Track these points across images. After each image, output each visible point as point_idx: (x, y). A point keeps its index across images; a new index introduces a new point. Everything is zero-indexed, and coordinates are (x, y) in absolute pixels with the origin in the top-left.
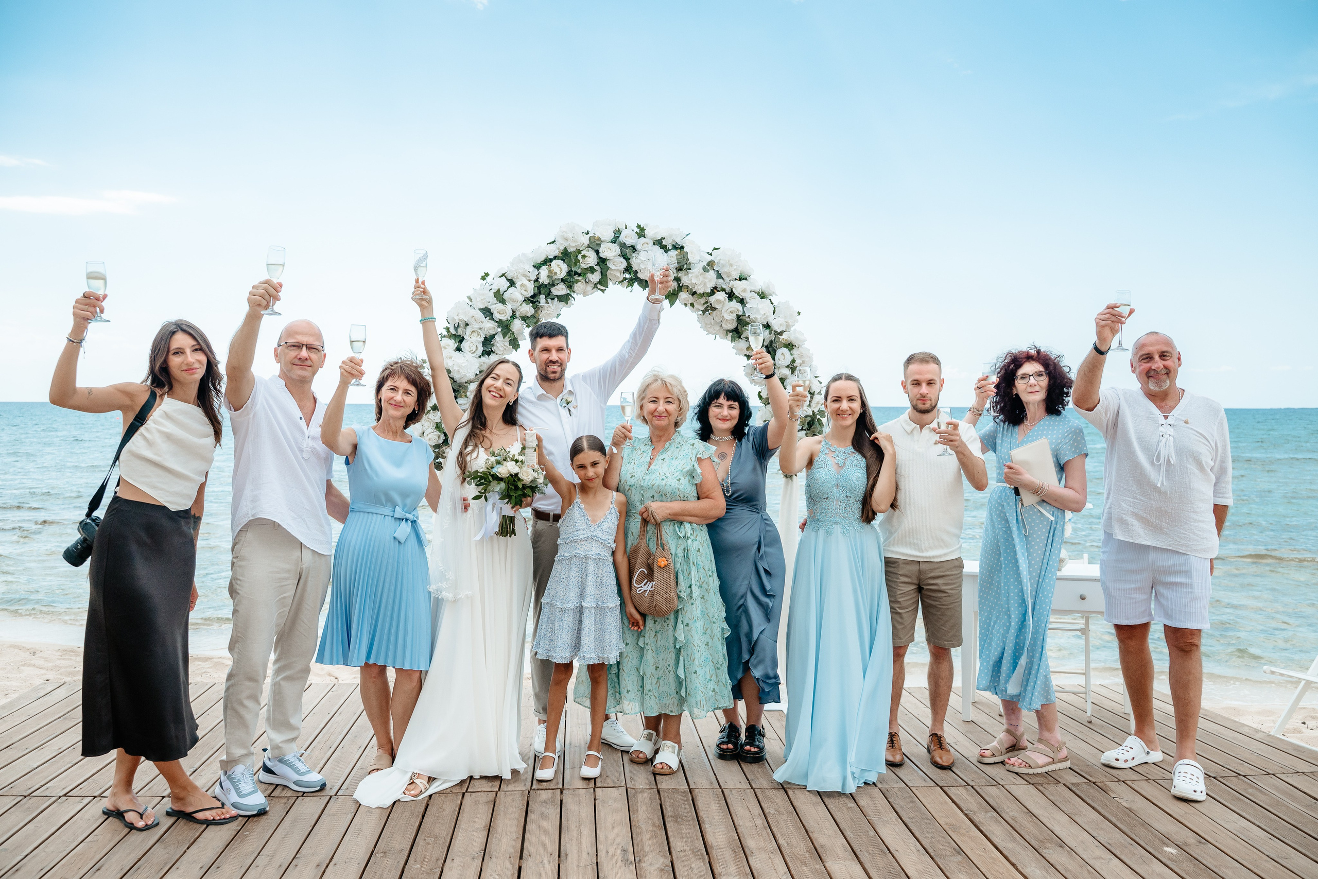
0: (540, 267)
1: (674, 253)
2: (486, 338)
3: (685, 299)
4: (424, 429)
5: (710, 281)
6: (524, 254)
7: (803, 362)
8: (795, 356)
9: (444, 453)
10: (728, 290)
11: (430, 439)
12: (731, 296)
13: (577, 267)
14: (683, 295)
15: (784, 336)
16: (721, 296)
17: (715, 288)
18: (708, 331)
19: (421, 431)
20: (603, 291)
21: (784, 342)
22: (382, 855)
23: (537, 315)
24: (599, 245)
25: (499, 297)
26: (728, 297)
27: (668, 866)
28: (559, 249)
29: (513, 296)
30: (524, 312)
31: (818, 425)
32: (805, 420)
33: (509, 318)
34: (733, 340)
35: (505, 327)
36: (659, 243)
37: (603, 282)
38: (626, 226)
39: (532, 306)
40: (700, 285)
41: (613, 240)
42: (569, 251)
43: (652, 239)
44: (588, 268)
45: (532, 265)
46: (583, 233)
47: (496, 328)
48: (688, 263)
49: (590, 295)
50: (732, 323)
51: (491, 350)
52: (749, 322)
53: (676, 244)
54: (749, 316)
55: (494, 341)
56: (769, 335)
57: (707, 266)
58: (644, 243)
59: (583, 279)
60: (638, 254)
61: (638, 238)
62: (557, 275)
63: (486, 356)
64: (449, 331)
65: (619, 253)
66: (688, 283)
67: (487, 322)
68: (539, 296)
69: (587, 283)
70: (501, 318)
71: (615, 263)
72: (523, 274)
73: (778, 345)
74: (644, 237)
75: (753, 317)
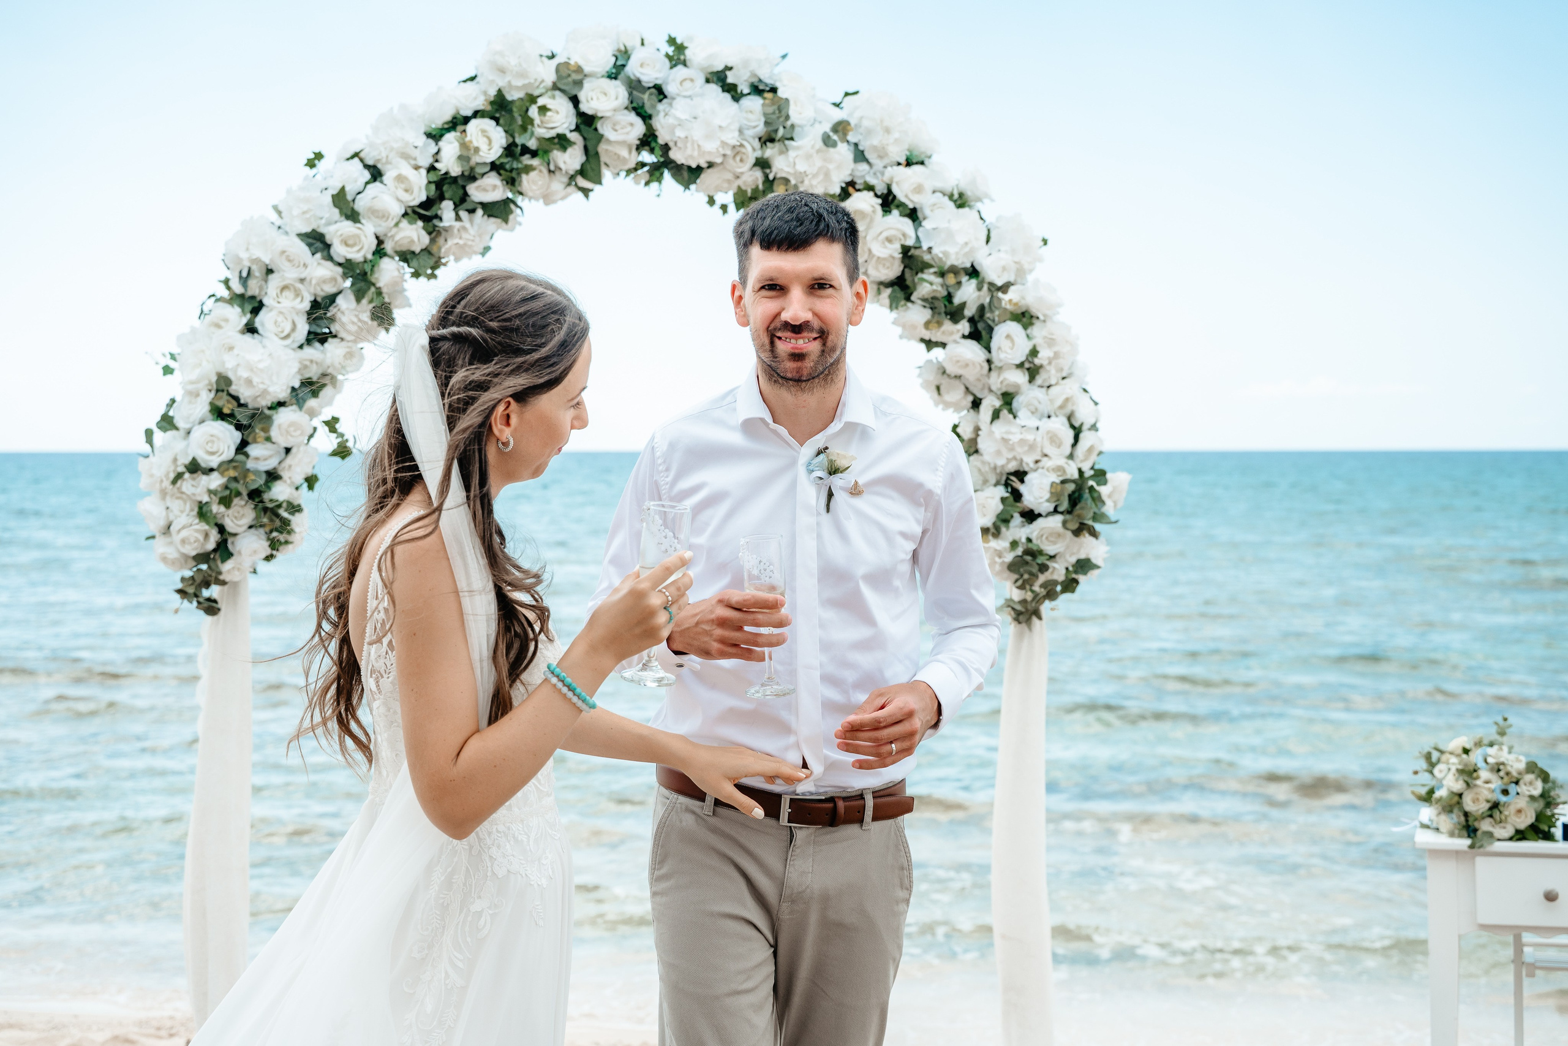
0: (441, 136)
1: (754, 104)
2: (315, 305)
4: (171, 517)
5: (839, 167)
6: (404, 107)
7: (1057, 355)
8: (1039, 340)
9: (220, 573)
10: (881, 189)
11: (183, 541)
12: (888, 201)
13: (528, 135)
16: (864, 201)
17: (852, 183)
19: (163, 523)
20: (586, 192)
21: (1008, 307)
23: (434, 250)
24: (579, 84)
25: (345, 206)
26: (883, 205)
28: (485, 93)
29: (378, 205)
30: (406, 241)
31: (1090, 501)
32: (1062, 491)
33: (370, 256)
34: (893, 305)
35: (360, 276)
36: (720, 78)
37: (589, 172)
38: (642, 40)
39: (424, 228)
40: (815, 176)
41: (612, 73)
42: (509, 98)
43: (702, 69)
44: (554, 138)
45: (423, 130)
46: (541, 56)
47: (340, 279)
48: (789, 123)
49: (560, 203)
50: (892, 265)
51: (327, 331)
52: (932, 263)
53: (760, 81)
54: (930, 248)
55: (335, 310)
56: (977, 293)
57: (831, 134)
58: (685, 80)
59: (541, 164)
60: (671, 105)
61: (671, 68)
62: (481, 153)
63: (317, 345)
64: (229, 288)
65: (626, 102)
66: (788, 173)
67: (315, 264)
68: (440, 203)
69: (552, 174)
70: (349, 256)
71: (617, 127)
72: (403, 153)
73: (998, 316)
74: (685, 66)
75: (940, 252)
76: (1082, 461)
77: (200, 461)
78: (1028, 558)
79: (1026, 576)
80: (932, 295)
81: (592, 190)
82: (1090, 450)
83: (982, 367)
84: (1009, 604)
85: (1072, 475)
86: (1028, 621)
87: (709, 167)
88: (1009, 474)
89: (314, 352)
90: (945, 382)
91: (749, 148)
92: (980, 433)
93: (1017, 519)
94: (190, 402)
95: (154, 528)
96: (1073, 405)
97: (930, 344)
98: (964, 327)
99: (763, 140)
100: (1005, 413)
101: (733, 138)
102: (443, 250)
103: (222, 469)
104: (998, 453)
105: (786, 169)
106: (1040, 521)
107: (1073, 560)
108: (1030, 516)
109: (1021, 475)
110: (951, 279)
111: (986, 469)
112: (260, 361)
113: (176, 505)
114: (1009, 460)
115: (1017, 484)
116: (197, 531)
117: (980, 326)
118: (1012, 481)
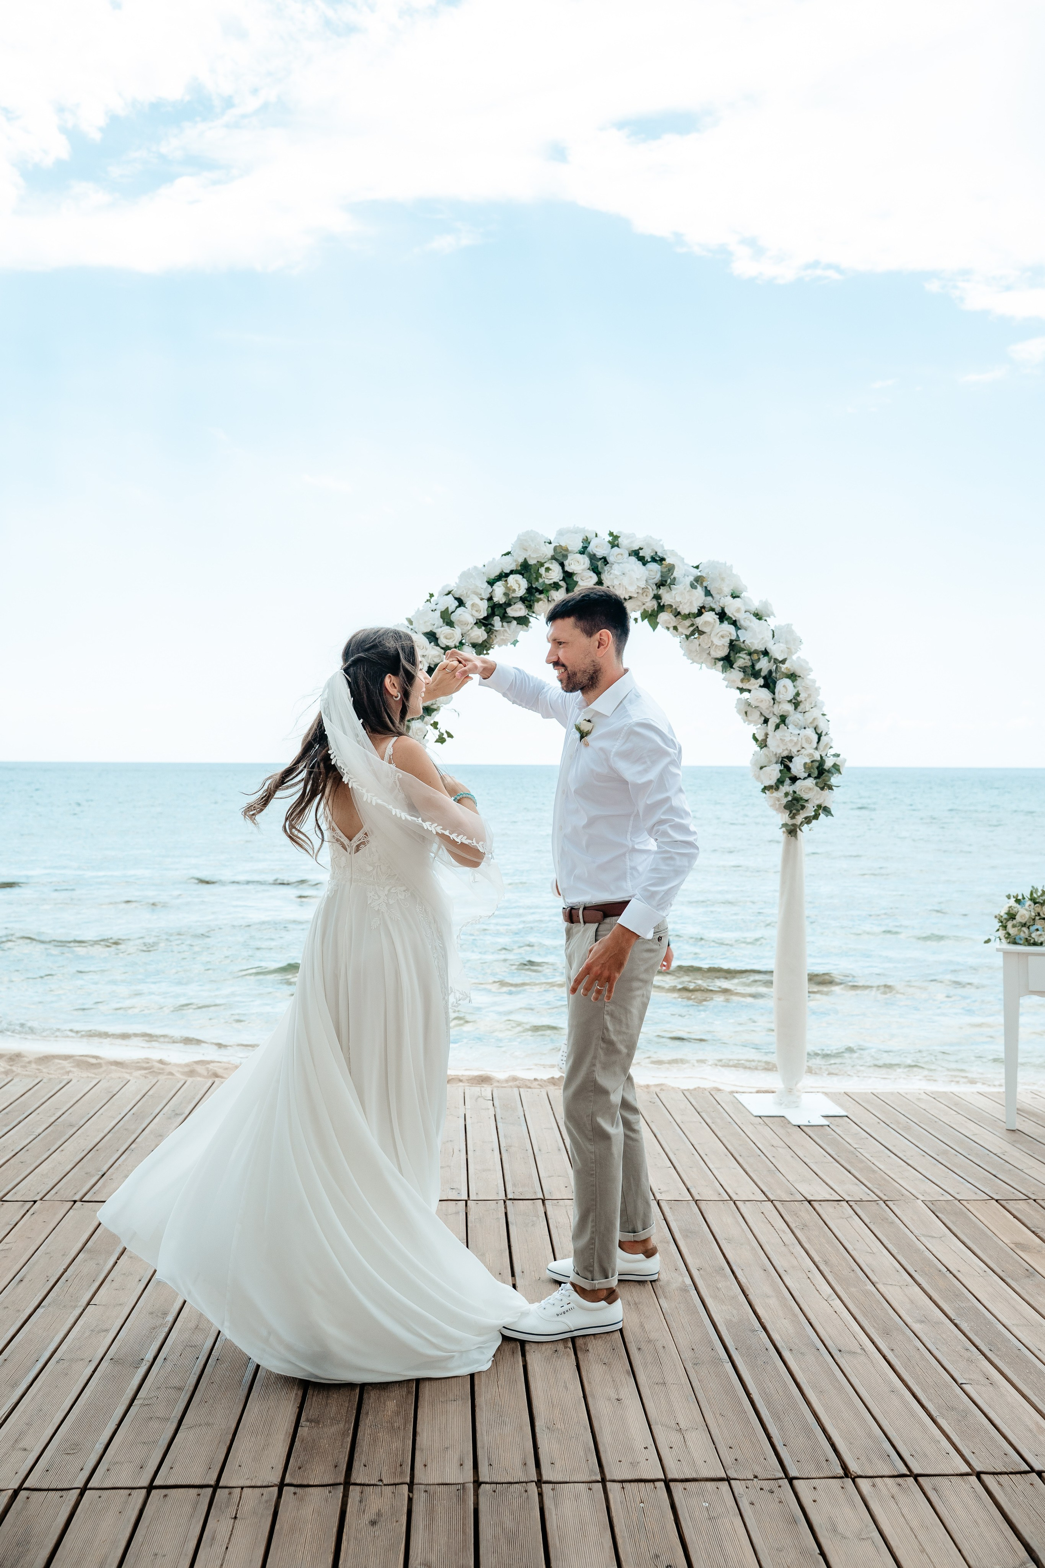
0: (494, 583)
1: (654, 566)
2: (429, 668)
3: (666, 621)
5: (698, 599)
6: (475, 568)
7: (809, 696)
8: (800, 689)
10: (718, 610)
12: (722, 616)
13: (539, 582)
14: (664, 617)
15: (787, 665)
16: (709, 617)
17: (703, 607)
18: (692, 659)
21: (785, 671)
23: (490, 641)
24: (565, 556)
25: (447, 618)
26: (719, 619)
28: (517, 561)
29: (462, 618)
30: (475, 637)
32: (812, 766)
33: (458, 644)
34: (724, 669)
36: (636, 554)
38: (596, 534)
39: (485, 630)
40: (685, 604)
41: (581, 551)
42: (530, 564)
43: (627, 549)
44: (551, 584)
45: (486, 580)
46: (544, 541)
48: (672, 577)
50: (723, 649)
52: (745, 648)
53: (657, 555)
54: (744, 641)
57: (694, 582)
58: (618, 554)
59: (544, 597)
60: (611, 567)
61: (611, 548)
62: (515, 592)
65: (589, 566)
66: (672, 602)
67: (430, 648)
68: (493, 617)
70: (448, 644)
71: (583, 579)
72: (474, 592)
73: (779, 675)
74: (618, 547)
75: (750, 643)
76: (822, 751)
78: (795, 802)
80: (744, 665)
82: (826, 745)
83: (770, 702)
84: (785, 825)
85: (817, 758)
86: (794, 836)
87: (629, 599)
88: (784, 757)
90: (749, 709)
91: (651, 590)
92: (768, 736)
93: (788, 781)
96: (817, 722)
98: (761, 681)
99: (658, 585)
100: (783, 725)
101: (643, 584)
102: (495, 642)
104: (778, 746)
105: (671, 600)
106: (800, 780)
107: (817, 802)
108: (794, 779)
109: (790, 758)
110: (755, 657)
111: (771, 755)
114: (784, 750)
115: (788, 763)
117: (769, 681)
118: (786, 761)
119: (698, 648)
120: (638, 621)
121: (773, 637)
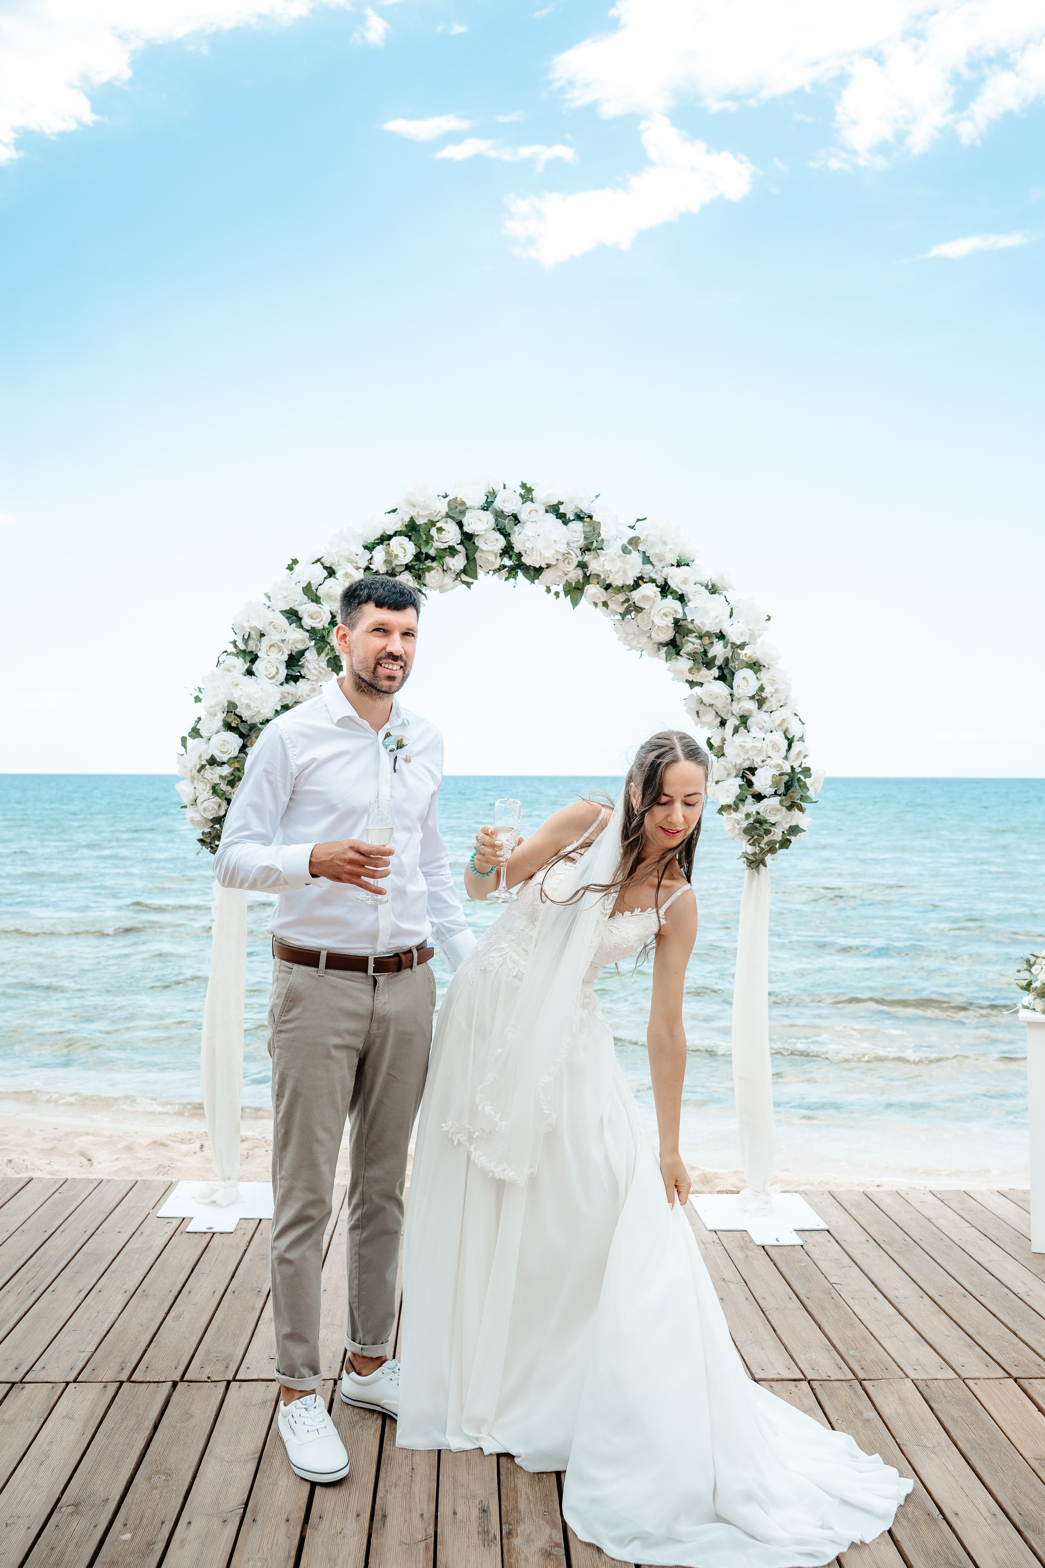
0: (374, 548)
1: (577, 526)
2: (291, 656)
3: (594, 595)
4: (197, 794)
5: (633, 567)
6: (350, 529)
7: (777, 691)
8: (765, 682)
10: (660, 581)
11: (205, 809)
12: (665, 589)
13: (430, 547)
14: (592, 590)
15: (746, 654)
16: (649, 590)
17: (641, 578)
18: (629, 645)
19: (192, 798)
20: (468, 584)
21: (744, 659)
22: (71, 1509)
24: (464, 513)
25: (311, 594)
26: (661, 592)
27: (557, 1545)
28: (402, 520)
29: (329, 592)
31: (798, 787)
32: (780, 780)
33: (327, 626)
34: (668, 658)
35: (320, 638)
36: (555, 510)
37: (470, 570)
38: (504, 485)
40: (617, 573)
41: (485, 507)
42: (418, 523)
43: (543, 504)
44: (446, 549)
45: (362, 545)
46: (439, 496)
47: (307, 641)
48: (600, 539)
49: (450, 591)
51: (299, 674)
52: (694, 630)
53: (581, 511)
54: (693, 621)
55: (304, 660)
56: (724, 650)
57: (628, 546)
58: (532, 510)
59: (438, 566)
60: (523, 527)
61: (523, 503)
62: (399, 558)
63: (292, 683)
64: (236, 646)
65: (494, 525)
66: (599, 570)
67: (292, 630)
69: (445, 572)
70: (314, 625)
71: (487, 542)
72: (349, 559)
73: (738, 665)
74: (532, 502)
75: (700, 623)
76: (793, 761)
77: (216, 757)
78: (757, 825)
79: (756, 837)
80: (694, 651)
81: (472, 583)
82: (799, 753)
83: (727, 699)
84: (745, 855)
85: (786, 770)
86: (757, 867)
87: (547, 568)
88: (746, 769)
89: (290, 687)
90: (702, 709)
91: (574, 555)
92: (725, 742)
93: (750, 799)
94: (211, 719)
95: (186, 801)
96: (788, 724)
97: (692, 684)
98: (715, 672)
99: (582, 550)
100: (742, 729)
101: (563, 548)
103: (229, 763)
104: (738, 755)
105: (598, 568)
106: (765, 800)
107: (787, 826)
108: (759, 797)
109: (752, 770)
110: (706, 640)
111: (730, 766)
112: (255, 693)
113: (200, 786)
114: (745, 760)
115: (750, 776)
116: (214, 802)
117: (726, 671)
118: (747, 774)
119: (636, 629)
120: (560, 595)
121: (731, 617)
